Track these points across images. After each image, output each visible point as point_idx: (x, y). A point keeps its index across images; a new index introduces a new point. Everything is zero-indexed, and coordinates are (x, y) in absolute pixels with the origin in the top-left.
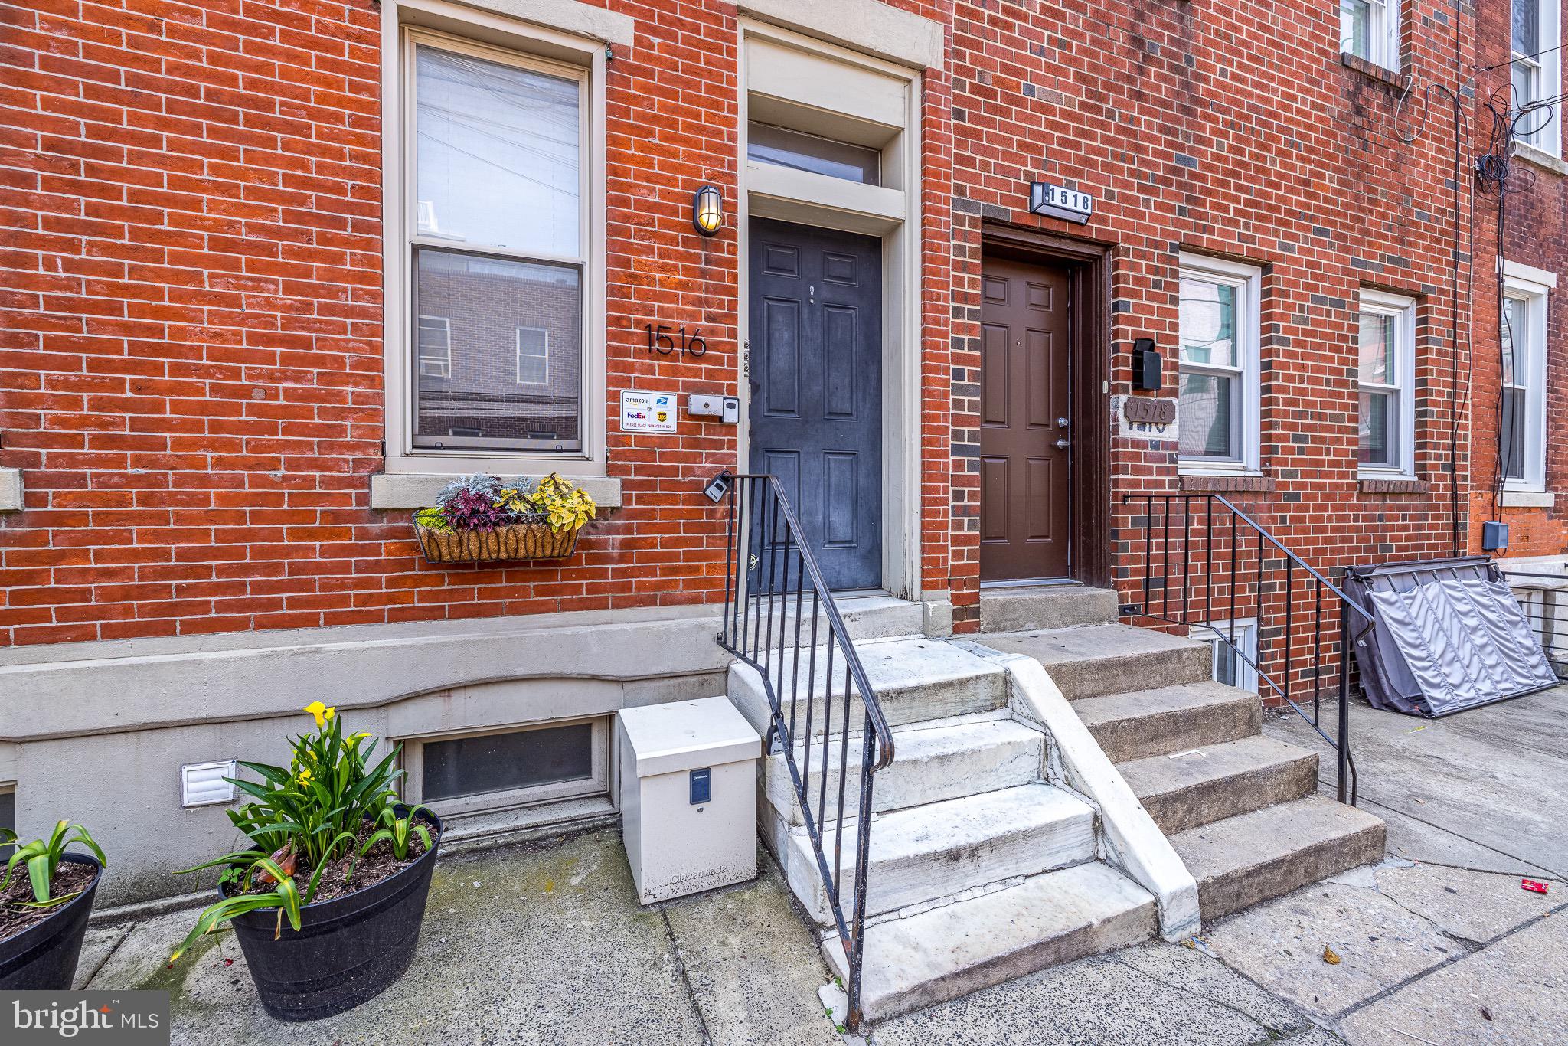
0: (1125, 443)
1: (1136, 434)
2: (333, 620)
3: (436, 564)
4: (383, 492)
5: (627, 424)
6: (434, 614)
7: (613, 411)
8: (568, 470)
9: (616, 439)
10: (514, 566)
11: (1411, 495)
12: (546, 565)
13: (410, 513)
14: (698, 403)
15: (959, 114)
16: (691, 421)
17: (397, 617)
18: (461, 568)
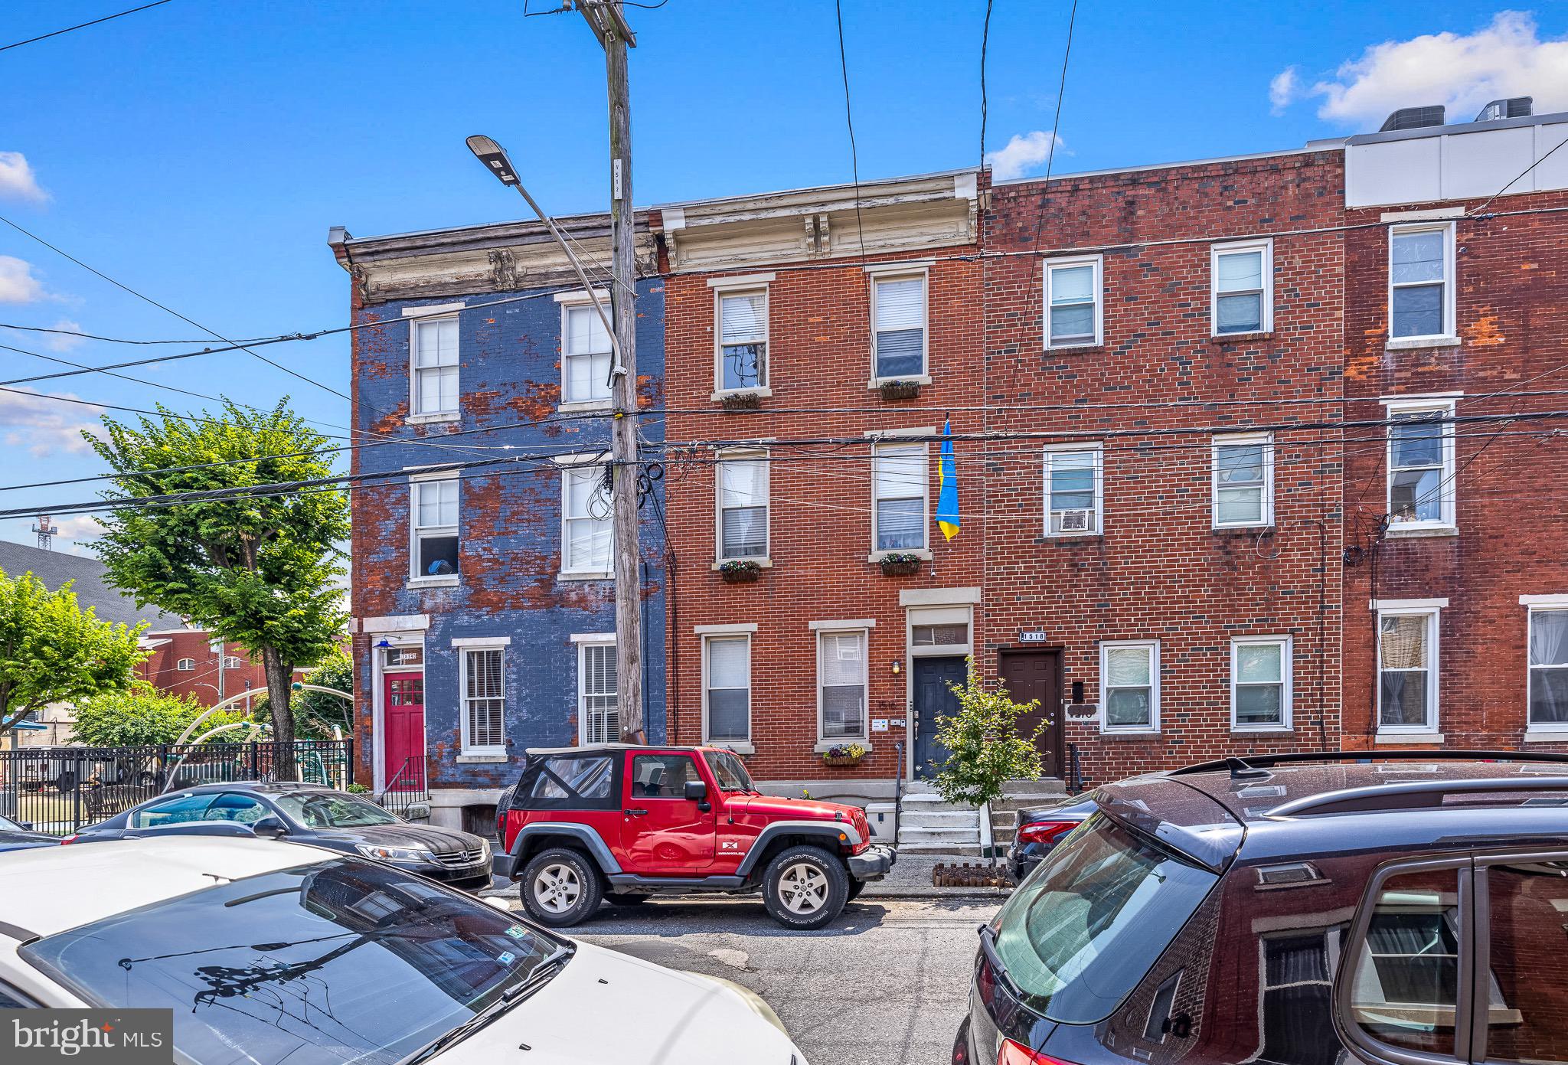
0: (1069, 723)
1: (1074, 719)
2: (807, 779)
3: (827, 766)
4: (817, 749)
5: (874, 729)
6: (827, 778)
7: (870, 726)
8: (859, 742)
9: (871, 733)
10: (845, 767)
11: (1291, 739)
12: (853, 766)
13: (822, 754)
14: (893, 722)
15: (987, 615)
16: (891, 727)
17: (820, 778)
18: (832, 766)
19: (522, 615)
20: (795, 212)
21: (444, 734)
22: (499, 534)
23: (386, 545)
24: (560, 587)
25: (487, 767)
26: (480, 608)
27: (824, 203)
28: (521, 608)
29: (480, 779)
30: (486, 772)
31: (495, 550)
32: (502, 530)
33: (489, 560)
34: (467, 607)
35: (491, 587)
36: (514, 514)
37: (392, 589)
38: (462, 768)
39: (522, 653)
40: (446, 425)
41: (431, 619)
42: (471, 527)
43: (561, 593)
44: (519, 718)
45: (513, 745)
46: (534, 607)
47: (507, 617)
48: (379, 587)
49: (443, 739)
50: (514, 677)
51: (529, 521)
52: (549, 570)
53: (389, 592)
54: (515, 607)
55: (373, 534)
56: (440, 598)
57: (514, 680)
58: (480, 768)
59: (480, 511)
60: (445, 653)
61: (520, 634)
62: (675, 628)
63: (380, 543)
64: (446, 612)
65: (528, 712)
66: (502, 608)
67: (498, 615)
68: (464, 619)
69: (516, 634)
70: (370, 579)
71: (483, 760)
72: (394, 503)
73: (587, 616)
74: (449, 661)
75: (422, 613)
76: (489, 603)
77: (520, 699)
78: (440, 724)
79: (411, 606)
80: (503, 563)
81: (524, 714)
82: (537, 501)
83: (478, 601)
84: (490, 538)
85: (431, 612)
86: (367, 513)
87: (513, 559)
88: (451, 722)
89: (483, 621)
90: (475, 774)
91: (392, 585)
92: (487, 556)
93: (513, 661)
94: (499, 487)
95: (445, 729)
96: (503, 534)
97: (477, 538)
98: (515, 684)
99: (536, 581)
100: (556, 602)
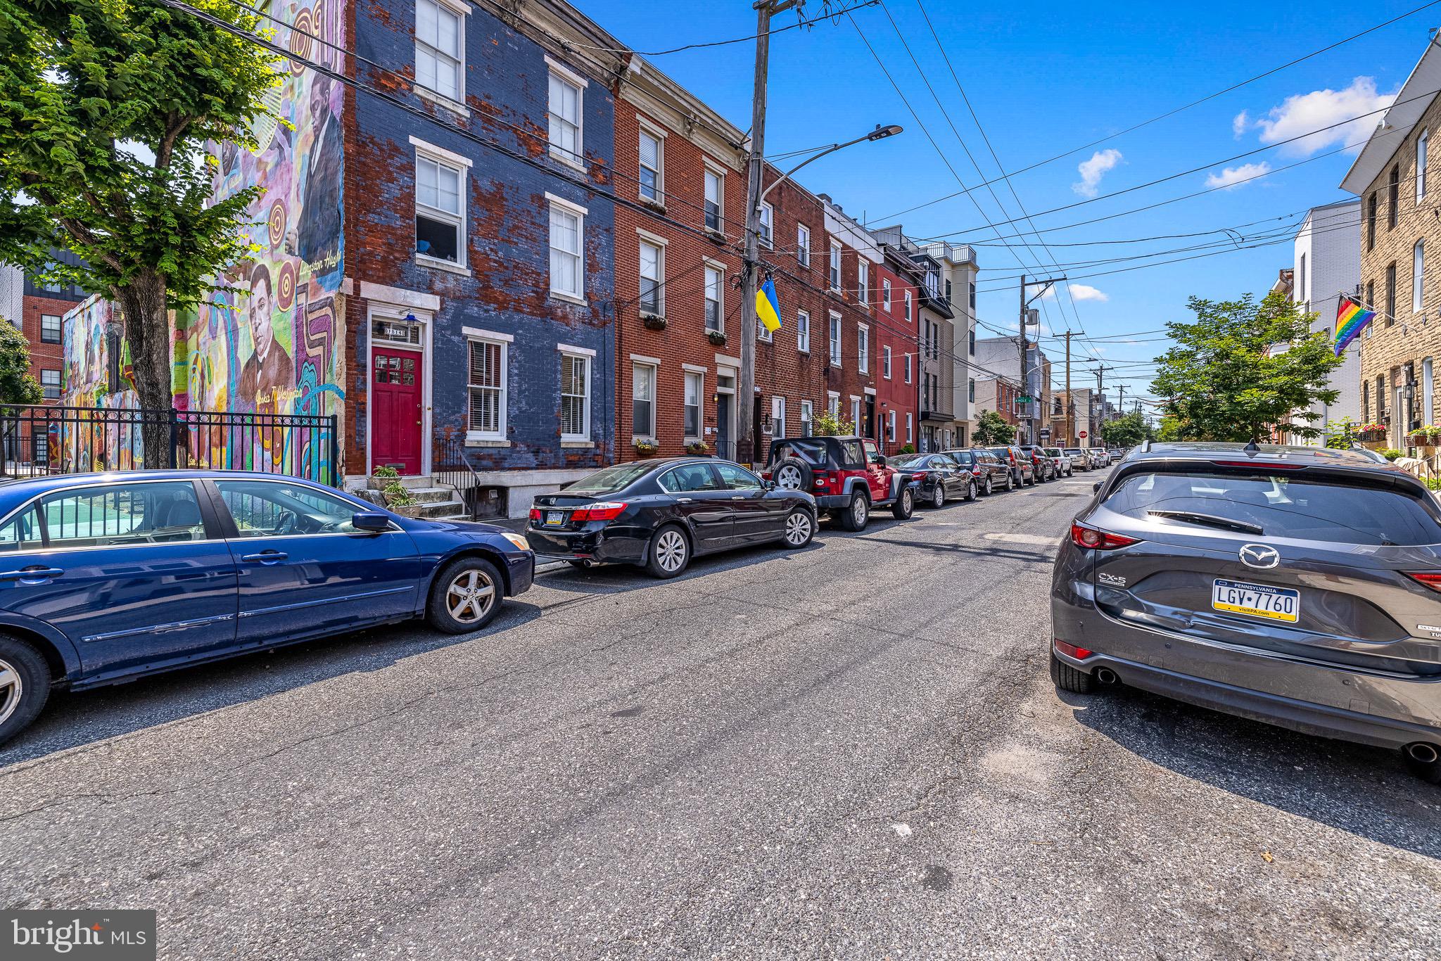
0: (764, 434)
4: (685, 444)
5: (706, 433)
7: (704, 431)
9: (705, 435)
13: (688, 447)
16: (712, 432)
19: (522, 319)
20: (689, 107)
21: (452, 418)
22: (503, 240)
23: (388, 209)
24: (550, 302)
25: (491, 451)
26: (488, 303)
27: (700, 112)
28: (522, 312)
29: (484, 463)
30: (490, 456)
31: (500, 254)
32: (506, 238)
33: (495, 261)
34: (477, 298)
35: (497, 285)
36: (516, 227)
37: (396, 258)
38: (468, 451)
39: (523, 351)
40: (455, 116)
41: (442, 302)
42: (479, 224)
43: (551, 307)
44: (519, 408)
45: (514, 432)
46: (532, 314)
47: (511, 317)
48: (381, 252)
49: (452, 422)
50: (516, 371)
51: (527, 238)
52: (542, 285)
53: (393, 261)
54: (518, 310)
55: (374, 192)
56: (451, 284)
57: (516, 375)
58: (485, 452)
59: (487, 213)
60: (455, 339)
61: (521, 335)
62: (621, 353)
63: (381, 204)
64: (456, 299)
65: (527, 404)
66: (507, 308)
67: (504, 314)
68: (474, 310)
69: (518, 334)
70: (368, 239)
71: (490, 445)
72: (398, 168)
73: (569, 331)
74: (459, 347)
75: (433, 293)
76: (496, 301)
77: (520, 392)
78: (448, 407)
79: (419, 283)
80: (507, 268)
81: (523, 405)
82: (533, 223)
83: (486, 296)
84: (496, 241)
85: (443, 294)
86: (364, 164)
87: (515, 267)
88: (460, 408)
89: (490, 316)
90: (479, 458)
91: (397, 255)
92: (493, 256)
93: (516, 358)
94: (502, 198)
95: (454, 413)
96: (507, 241)
97: (484, 236)
98: (516, 378)
99: (533, 291)
100: (548, 314)
